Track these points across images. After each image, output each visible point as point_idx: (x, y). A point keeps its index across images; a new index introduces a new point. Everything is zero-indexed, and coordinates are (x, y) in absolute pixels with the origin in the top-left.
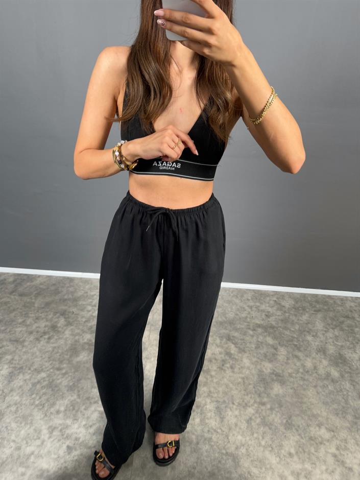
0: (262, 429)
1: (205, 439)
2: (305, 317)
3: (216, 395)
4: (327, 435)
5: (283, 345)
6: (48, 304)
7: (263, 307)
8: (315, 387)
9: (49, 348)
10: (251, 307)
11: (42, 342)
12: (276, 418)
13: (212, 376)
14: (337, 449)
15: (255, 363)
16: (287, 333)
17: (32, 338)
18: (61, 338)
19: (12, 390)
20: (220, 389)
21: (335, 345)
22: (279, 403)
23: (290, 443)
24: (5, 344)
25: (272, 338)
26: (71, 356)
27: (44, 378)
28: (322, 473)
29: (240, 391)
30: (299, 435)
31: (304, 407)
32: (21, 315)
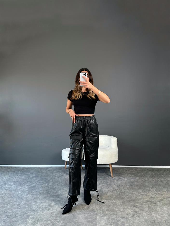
0: (132, 189)
1: (115, 191)
2: (145, 172)
3: (116, 184)
5: (137, 177)
6: (58, 172)
7: (131, 170)
9: (63, 178)
10: (127, 171)
11: (60, 178)
12: (136, 188)
13: (115, 182)
15: (129, 180)
16: (139, 174)
17: (56, 177)
19: (55, 185)
22: (137, 185)
23: (141, 190)
24: (49, 178)
25: (134, 176)
28: (150, 194)
29: (124, 184)
31: (145, 186)
32: (51, 174)
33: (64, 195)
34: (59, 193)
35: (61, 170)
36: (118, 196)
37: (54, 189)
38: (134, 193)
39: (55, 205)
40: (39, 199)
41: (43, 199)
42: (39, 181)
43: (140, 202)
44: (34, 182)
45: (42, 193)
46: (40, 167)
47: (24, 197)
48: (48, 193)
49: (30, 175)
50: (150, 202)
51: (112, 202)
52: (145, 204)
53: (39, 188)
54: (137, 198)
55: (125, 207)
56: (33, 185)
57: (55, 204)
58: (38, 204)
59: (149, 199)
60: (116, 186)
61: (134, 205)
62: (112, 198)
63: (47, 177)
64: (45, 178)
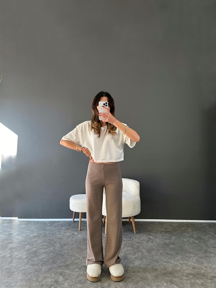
0: (166, 255)
1: (144, 258)
2: (183, 229)
4: (193, 255)
5: (173, 236)
6: (68, 229)
7: (164, 226)
8: (188, 245)
9: (74, 239)
10: (158, 227)
11: (70, 238)
12: (172, 253)
13: (144, 244)
14: (197, 258)
15: (162, 241)
16: (176, 233)
17: (65, 238)
18: (78, 237)
19: (63, 250)
20: (148, 247)
21: (196, 235)
22: (173, 249)
23: (179, 257)
24: (55, 239)
26: (84, 241)
27: (75, 247)
28: (191, 263)
29: (156, 247)
30: (182, 256)
31: (184, 250)
32: (58, 232)
33: (75, 265)
34: (69, 262)
35: (71, 227)
36: (149, 267)
37: (62, 255)
38: (171, 261)
39: (64, 282)
40: (41, 272)
41: (48, 271)
42: (42, 242)
43: (179, 275)
44: (35, 245)
45: (46, 261)
46: (43, 222)
47: (21, 268)
48: (54, 262)
49: (29, 234)
50: (193, 275)
51: (141, 277)
52: (186, 278)
53: (42, 254)
54: (174, 269)
55: (159, 283)
56: (34, 249)
57: (63, 279)
58: (40, 280)
59: (191, 270)
60: (145, 251)
61: (171, 281)
62: (141, 270)
63: (52, 236)
64: (51, 238)
